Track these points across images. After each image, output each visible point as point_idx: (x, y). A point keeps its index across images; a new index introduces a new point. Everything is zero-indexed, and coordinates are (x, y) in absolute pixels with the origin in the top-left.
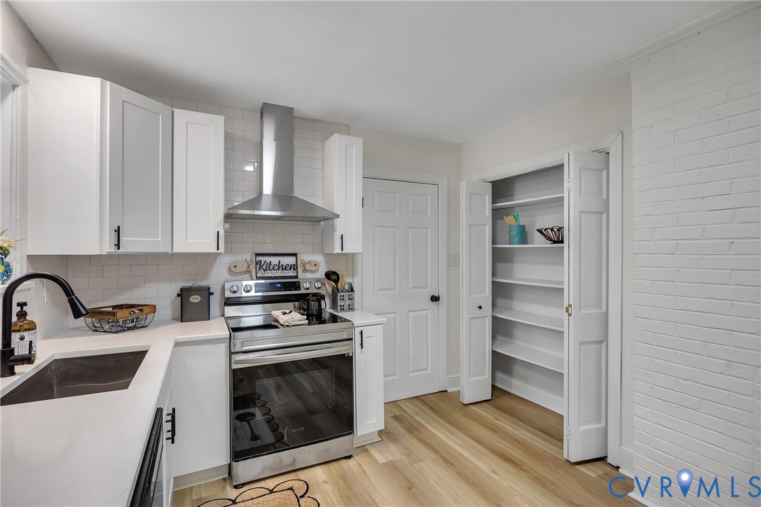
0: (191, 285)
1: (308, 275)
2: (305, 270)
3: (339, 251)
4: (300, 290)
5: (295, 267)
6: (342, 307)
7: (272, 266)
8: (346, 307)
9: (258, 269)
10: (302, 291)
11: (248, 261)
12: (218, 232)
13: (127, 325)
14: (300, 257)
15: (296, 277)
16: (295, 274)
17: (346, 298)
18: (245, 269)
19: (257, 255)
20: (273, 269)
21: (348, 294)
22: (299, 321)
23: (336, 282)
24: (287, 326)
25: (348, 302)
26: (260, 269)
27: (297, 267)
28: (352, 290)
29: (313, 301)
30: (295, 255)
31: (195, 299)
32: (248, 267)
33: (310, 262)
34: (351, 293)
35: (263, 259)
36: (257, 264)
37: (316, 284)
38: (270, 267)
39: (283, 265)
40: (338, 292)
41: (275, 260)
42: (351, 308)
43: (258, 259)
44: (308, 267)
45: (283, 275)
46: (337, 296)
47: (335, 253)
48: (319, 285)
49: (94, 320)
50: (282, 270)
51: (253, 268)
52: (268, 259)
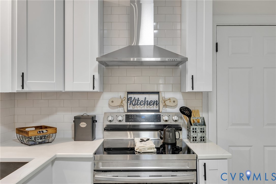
0: (82, 114)
1: (169, 110)
2: (165, 106)
3: (190, 90)
4: (160, 121)
5: (157, 103)
6: (195, 139)
7: (139, 102)
8: (198, 139)
9: (129, 104)
10: (162, 123)
11: (122, 98)
12: (94, 76)
13: (37, 141)
14: (162, 95)
15: (158, 111)
16: (158, 109)
17: (198, 130)
18: (119, 104)
19: (129, 93)
20: (140, 104)
21: (200, 127)
22: (148, 149)
23: (189, 116)
24: (139, 152)
25: (199, 135)
26: (130, 104)
27: (159, 103)
28: (204, 124)
29: (169, 131)
30: (158, 93)
31: (83, 125)
32: (122, 102)
33: (170, 99)
34: (202, 127)
35: (133, 96)
36: (128, 100)
37: (173, 118)
38: (138, 102)
39: (148, 101)
40: (191, 125)
41: (142, 97)
42: (203, 140)
43: (130, 96)
44: (168, 103)
45: (149, 109)
46: (190, 128)
47: (187, 91)
48: (175, 118)
49: (21, 136)
50: (147, 105)
51: (125, 103)
52: (137, 96)
